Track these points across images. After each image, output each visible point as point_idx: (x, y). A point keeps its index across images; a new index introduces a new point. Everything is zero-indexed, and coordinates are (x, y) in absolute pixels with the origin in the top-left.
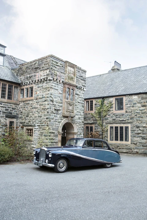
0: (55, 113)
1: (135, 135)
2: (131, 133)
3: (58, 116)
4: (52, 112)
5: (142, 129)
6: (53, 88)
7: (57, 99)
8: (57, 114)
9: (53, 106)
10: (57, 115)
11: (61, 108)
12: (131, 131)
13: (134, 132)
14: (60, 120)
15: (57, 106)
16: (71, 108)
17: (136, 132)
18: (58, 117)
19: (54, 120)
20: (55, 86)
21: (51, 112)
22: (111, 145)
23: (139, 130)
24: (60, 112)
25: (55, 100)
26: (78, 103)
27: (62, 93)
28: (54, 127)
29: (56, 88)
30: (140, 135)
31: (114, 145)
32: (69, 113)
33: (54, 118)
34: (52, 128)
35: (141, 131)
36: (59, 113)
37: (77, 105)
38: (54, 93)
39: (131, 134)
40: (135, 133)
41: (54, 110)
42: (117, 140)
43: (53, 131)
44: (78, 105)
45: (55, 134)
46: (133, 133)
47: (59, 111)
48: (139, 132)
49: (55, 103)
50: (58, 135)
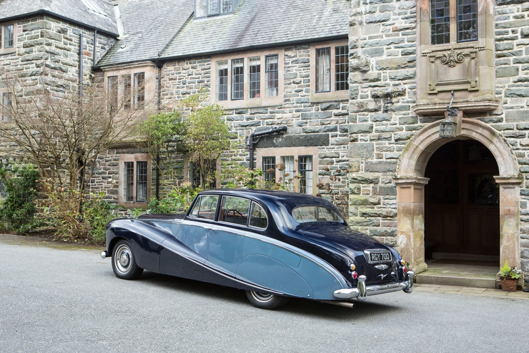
0: (376, 110)
3: (396, 117)
4: (362, 108)
6: (361, 23)
7: (384, 57)
8: (386, 111)
9: (366, 84)
10: (386, 115)
11: (406, 86)
14: (404, 133)
15: (388, 81)
16: (454, 74)
18: (392, 121)
19: (374, 133)
20: (370, 12)
21: (356, 109)
24: (399, 102)
25: (373, 61)
26: (520, 40)
27: (408, 25)
28: (375, 160)
29: (378, 16)
32: (449, 95)
33: (375, 127)
34: (363, 165)
36: (399, 104)
37: (516, 49)
38: (370, 38)
41: (370, 98)
43: (370, 176)
44: (523, 48)
45: (380, 184)
47: (394, 100)
49: (373, 73)
50: (398, 188)
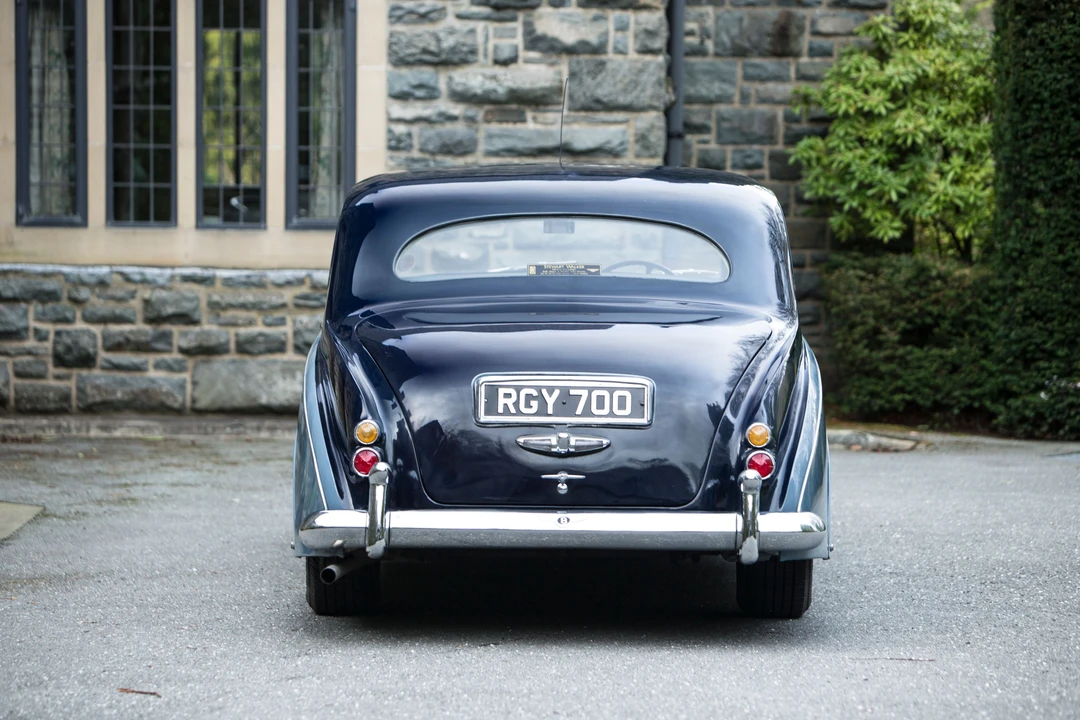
1: (459, 129)
2: (402, 97)
5: (569, 37)
12: (399, 61)
13: (442, 80)
17: (474, 78)
22: (51, 296)
23: (535, 41)
30: (536, 128)
31: (99, 304)
35: (564, 68)
39: (399, 110)
40: (462, 97)
42: (142, 217)
46: (431, 94)
48: (534, 74)
